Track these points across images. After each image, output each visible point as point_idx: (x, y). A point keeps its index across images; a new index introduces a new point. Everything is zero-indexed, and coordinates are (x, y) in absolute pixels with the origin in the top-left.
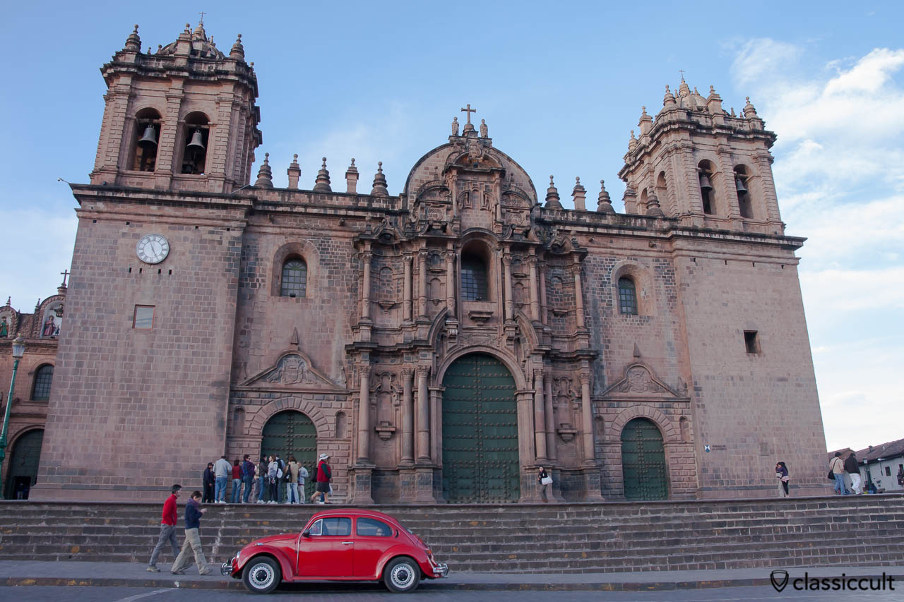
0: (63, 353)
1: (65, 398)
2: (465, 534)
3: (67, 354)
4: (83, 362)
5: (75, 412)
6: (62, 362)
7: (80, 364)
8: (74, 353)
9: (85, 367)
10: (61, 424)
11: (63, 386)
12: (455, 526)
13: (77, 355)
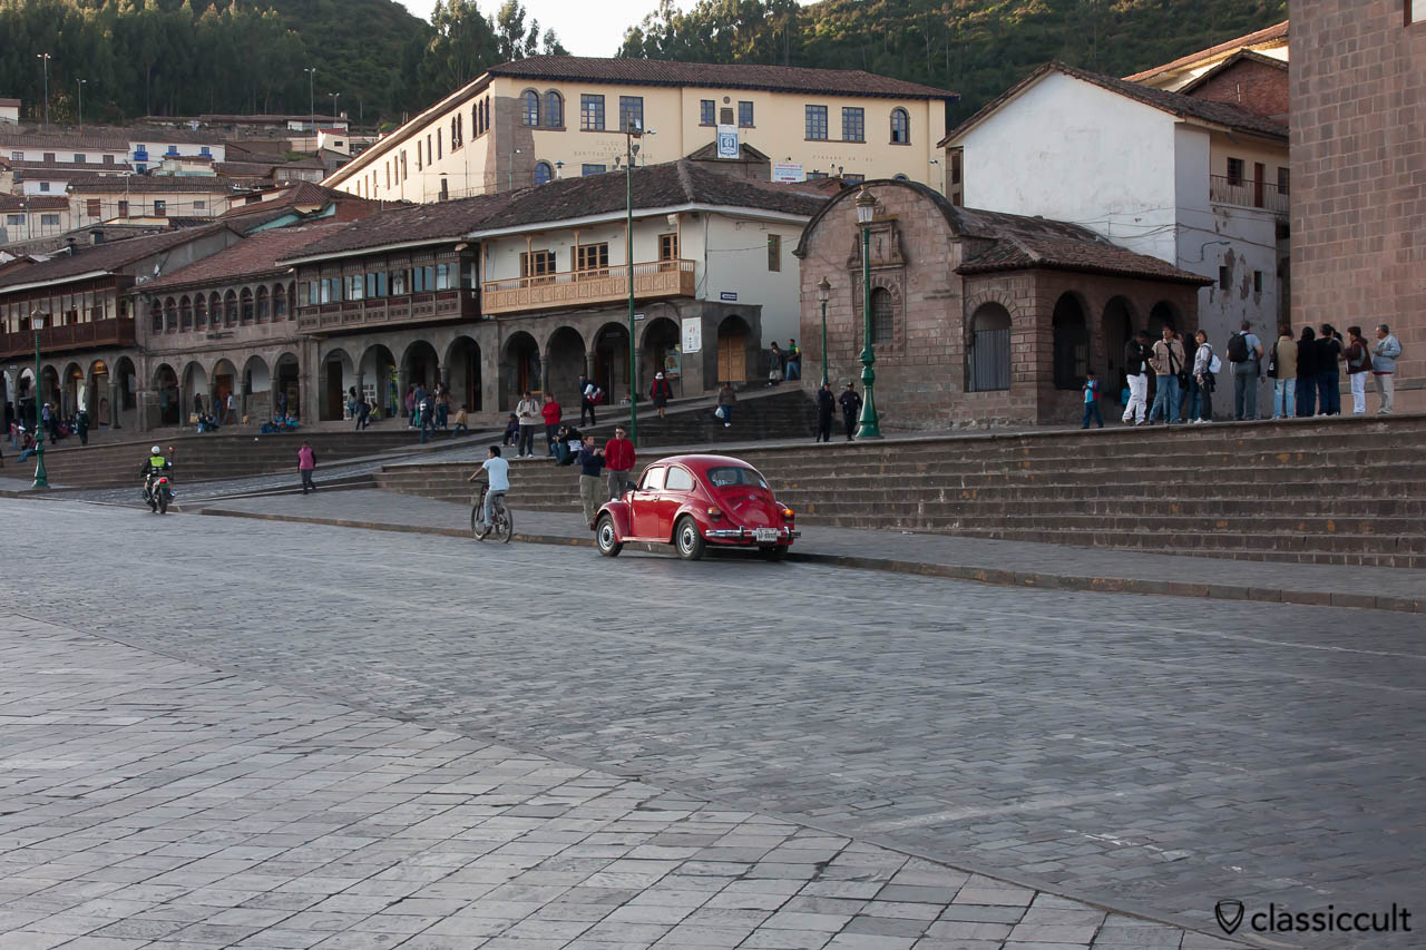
0: (1299, 113)
1: (1312, 208)
2: (1243, 480)
3: (1306, 114)
4: (1331, 125)
5: (1331, 236)
6: (1299, 134)
7: (1327, 132)
8: (1315, 110)
9: (1336, 137)
10: (1312, 263)
11: (1306, 184)
12: (1255, 463)
13: (1320, 114)
